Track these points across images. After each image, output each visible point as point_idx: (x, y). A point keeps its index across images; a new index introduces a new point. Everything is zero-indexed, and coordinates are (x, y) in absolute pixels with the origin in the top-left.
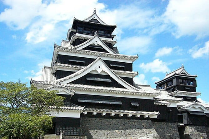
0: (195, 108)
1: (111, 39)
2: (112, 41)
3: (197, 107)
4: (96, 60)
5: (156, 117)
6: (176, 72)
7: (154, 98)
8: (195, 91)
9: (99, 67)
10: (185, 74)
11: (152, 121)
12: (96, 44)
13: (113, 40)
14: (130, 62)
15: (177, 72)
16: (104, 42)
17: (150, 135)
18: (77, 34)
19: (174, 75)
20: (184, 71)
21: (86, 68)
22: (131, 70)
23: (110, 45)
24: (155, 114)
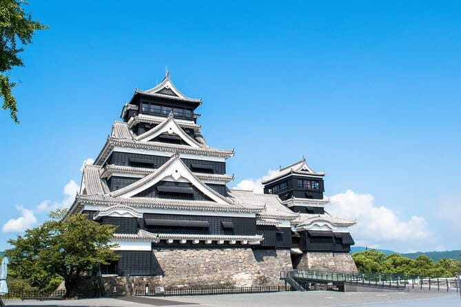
0: (319, 226)
1: (193, 122)
2: (194, 125)
3: (321, 224)
4: (171, 159)
5: (259, 242)
6: (293, 168)
7: (257, 215)
8: (322, 198)
9: (177, 171)
10: (307, 170)
11: (253, 250)
12: (170, 132)
13: (195, 123)
14: (222, 160)
15: (295, 168)
16: (182, 128)
17: (249, 269)
18: (140, 115)
19: (290, 173)
20: (305, 166)
21: (156, 171)
22: (224, 172)
23: (191, 132)
24: (257, 239)
